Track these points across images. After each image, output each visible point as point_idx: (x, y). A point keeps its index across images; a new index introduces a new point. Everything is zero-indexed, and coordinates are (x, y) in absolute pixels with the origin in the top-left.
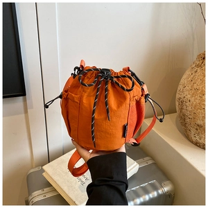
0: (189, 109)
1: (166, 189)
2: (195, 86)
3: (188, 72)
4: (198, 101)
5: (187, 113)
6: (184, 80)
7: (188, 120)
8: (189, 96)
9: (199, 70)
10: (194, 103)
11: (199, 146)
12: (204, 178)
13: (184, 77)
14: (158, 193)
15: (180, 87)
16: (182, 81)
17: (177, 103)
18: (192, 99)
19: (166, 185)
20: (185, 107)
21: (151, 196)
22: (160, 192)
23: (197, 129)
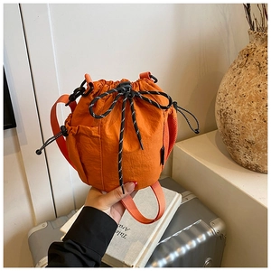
0: (236, 122)
1: (216, 229)
2: (241, 92)
3: (228, 76)
4: (246, 111)
5: (233, 128)
6: (224, 85)
7: (234, 137)
8: (234, 106)
9: (243, 70)
10: (242, 114)
11: (251, 169)
12: (266, 210)
13: (224, 81)
14: (207, 236)
15: (220, 95)
16: (222, 87)
17: (218, 118)
18: (238, 110)
19: (215, 224)
20: (229, 121)
21: (199, 240)
22: (209, 233)
23: (247, 147)
